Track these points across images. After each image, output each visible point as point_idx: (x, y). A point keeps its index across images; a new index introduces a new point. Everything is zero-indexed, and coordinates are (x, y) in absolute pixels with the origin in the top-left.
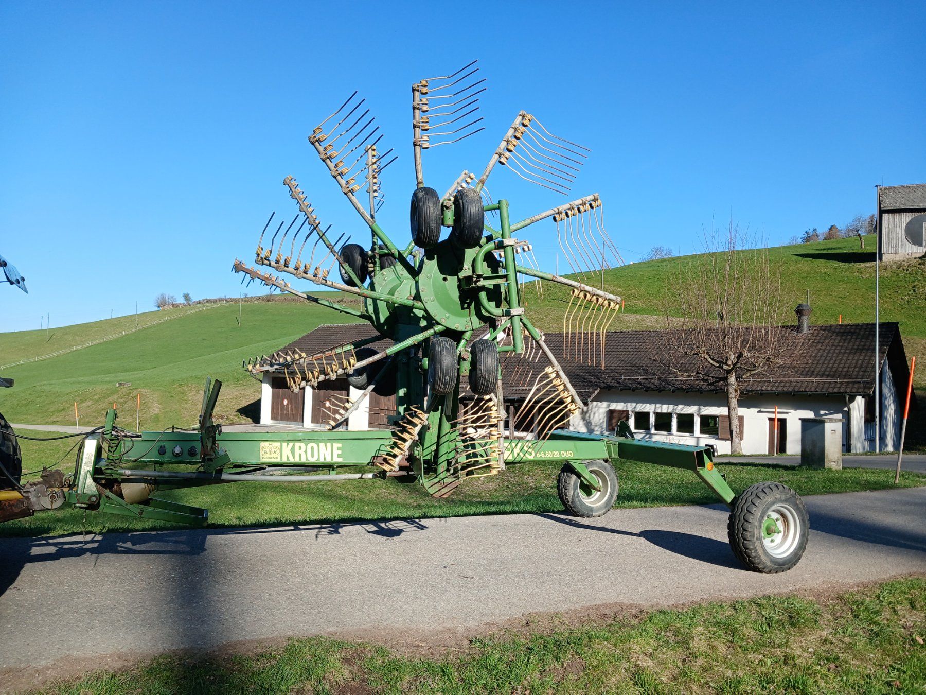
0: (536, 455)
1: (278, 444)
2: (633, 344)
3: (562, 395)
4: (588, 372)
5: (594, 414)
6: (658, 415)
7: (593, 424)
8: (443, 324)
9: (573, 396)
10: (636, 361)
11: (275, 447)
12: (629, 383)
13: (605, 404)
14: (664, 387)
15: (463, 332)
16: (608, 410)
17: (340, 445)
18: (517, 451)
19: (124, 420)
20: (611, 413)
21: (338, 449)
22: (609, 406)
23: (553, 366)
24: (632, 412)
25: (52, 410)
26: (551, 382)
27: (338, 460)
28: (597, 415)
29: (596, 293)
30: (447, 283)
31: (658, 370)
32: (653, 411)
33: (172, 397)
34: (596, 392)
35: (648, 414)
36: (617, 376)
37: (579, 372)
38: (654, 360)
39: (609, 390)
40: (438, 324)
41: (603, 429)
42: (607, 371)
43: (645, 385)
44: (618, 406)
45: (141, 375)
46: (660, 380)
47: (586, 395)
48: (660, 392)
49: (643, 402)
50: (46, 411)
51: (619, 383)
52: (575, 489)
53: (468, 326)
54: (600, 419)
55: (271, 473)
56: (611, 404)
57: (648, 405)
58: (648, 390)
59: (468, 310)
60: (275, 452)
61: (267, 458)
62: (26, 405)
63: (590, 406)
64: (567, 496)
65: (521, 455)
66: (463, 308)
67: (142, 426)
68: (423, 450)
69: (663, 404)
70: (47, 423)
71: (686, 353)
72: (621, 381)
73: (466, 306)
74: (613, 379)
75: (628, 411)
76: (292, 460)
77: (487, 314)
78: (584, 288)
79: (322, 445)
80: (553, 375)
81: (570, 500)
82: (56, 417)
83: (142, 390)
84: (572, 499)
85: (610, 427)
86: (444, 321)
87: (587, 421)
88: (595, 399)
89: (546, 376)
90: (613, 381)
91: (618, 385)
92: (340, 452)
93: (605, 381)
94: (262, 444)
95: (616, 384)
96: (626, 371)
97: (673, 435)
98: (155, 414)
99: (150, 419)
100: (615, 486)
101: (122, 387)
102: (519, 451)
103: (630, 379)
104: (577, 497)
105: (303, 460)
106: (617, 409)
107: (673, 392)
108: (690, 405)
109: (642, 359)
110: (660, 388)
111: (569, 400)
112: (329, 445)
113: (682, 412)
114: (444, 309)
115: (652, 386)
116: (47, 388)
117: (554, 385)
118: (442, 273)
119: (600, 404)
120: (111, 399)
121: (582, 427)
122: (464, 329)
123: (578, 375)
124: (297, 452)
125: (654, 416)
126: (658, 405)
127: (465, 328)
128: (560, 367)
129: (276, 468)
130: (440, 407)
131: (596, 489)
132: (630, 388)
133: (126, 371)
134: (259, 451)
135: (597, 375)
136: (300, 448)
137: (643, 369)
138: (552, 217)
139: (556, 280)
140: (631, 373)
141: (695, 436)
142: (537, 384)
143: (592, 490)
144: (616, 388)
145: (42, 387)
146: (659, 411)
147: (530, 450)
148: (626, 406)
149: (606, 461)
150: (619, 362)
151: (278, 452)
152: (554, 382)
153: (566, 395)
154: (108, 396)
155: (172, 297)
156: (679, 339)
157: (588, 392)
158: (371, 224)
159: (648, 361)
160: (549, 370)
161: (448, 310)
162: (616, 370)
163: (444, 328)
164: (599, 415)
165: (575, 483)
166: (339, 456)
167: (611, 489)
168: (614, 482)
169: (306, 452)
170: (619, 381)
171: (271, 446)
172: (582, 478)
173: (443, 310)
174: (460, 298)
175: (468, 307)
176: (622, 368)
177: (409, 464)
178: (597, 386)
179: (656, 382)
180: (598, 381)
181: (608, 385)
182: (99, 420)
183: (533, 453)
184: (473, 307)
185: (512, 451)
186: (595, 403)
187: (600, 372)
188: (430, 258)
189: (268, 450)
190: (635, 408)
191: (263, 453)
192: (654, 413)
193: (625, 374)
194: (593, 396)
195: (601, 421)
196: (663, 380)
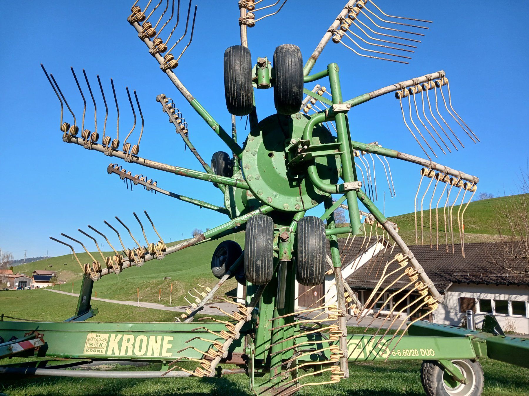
0: (391, 353)
1: (105, 336)
2: (474, 252)
3: (417, 286)
4: (444, 271)
5: (450, 300)
6: (497, 302)
7: (449, 307)
8: (271, 204)
9: (429, 288)
10: (477, 264)
11: (102, 339)
12: (474, 279)
13: (457, 294)
14: (500, 282)
15: (294, 213)
16: (459, 297)
17: (171, 338)
18: (369, 348)
19: (165, 299)
20: (462, 300)
21: (169, 342)
22: (460, 295)
23: (404, 253)
24: (478, 299)
25: (131, 292)
26: (403, 271)
27: (166, 355)
28: (451, 301)
29: (449, 172)
30: (273, 158)
31: (495, 270)
32: (493, 299)
33: (191, 285)
34: (450, 285)
35: (489, 301)
36: (465, 274)
37: (437, 271)
38: (491, 263)
39: (459, 284)
40: (264, 204)
41: (456, 311)
42: (457, 270)
43: (486, 280)
44: (467, 295)
45: (180, 273)
46: (497, 276)
47: (443, 287)
48: (497, 285)
49: (485, 293)
50: (128, 293)
51: (466, 279)
52: (439, 381)
53: (299, 206)
54: (454, 304)
55: (97, 367)
56: (462, 293)
57: (489, 294)
58: (488, 283)
59: (298, 188)
60: (101, 345)
61: (91, 351)
62: (120, 290)
63: (446, 295)
64: (431, 387)
65: (374, 353)
66: (291, 186)
67: (173, 302)
68: (256, 348)
69: (500, 294)
70: (127, 300)
71: (516, 257)
72: (467, 277)
73: (295, 183)
74: (461, 276)
75: (474, 299)
76: (117, 354)
77: (321, 193)
78: (435, 165)
79: (152, 338)
80: (405, 264)
81: (435, 392)
82: (132, 296)
83: (176, 281)
84: (437, 391)
85: (462, 310)
86: (270, 200)
87: (444, 305)
88: (449, 290)
89: (396, 264)
90: (462, 277)
91: (465, 280)
92: (170, 346)
93: (456, 277)
94: (90, 335)
95: (464, 280)
96: (471, 271)
97: (510, 316)
98: (181, 296)
99: (178, 298)
100: (480, 378)
101: (166, 280)
102: (372, 349)
103: (474, 276)
104: (442, 389)
105: (130, 354)
106: (465, 297)
107: (508, 285)
108: (521, 295)
109: (482, 262)
110: (497, 282)
111: (425, 292)
112: (159, 338)
113: (516, 300)
114: (271, 187)
115: (491, 281)
116: (131, 280)
117: (407, 274)
118: (267, 148)
119: (453, 293)
120: (160, 287)
121: (441, 309)
122: (294, 209)
123: (436, 273)
124: (124, 345)
125: (494, 302)
126: (497, 295)
127: (296, 208)
128: (412, 254)
129: (103, 362)
130: (273, 299)
131: (461, 382)
132: (475, 282)
133: (174, 271)
134: (84, 343)
135: (450, 273)
136: (128, 340)
137: (483, 269)
138: (394, 93)
139: (402, 156)
140: (475, 271)
141: (527, 317)
142: (385, 275)
143: (457, 382)
144: (465, 282)
145: (130, 280)
146: (498, 299)
147: (384, 348)
148: (473, 295)
149: (473, 361)
150: (465, 264)
151: (104, 345)
152: (407, 271)
153: (420, 286)
154: (159, 285)
155: (201, 230)
156: (510, 247)
157: (444, 285)
158: (190, 100)
159: (486, 264)
160: (399, 257)
161: (275, 188)
162: (463, 270)
163: (272, 209)
164: (453, 301)
165: (439, 375)
166: (168, 350)
167: (476, 382)
168: (479, 375)
169: (134, 345)
170: (466, 277)
171: (99, 338)
172: (446, 370)
173: (269, 189)
174: (288, 174)
175: (298, 185)
176: (467, 268)
177: (244, 362)
178: (450, 280)
179: (494, 278)
180: (451, 277)
181: (458, 280)
182: (152, 298)
183: (388, 350)
184: (303, 184)
185: (364, 348)
186: (449, 293)
187: (452, 271)
188: (255, 133)
189: (93, 342)
190: (479, 296)
191: (88, 345)
192: (494, 300)
193: (471, 272)
194: (448, 287)
195: (455, 305)
196: (499, 277)
